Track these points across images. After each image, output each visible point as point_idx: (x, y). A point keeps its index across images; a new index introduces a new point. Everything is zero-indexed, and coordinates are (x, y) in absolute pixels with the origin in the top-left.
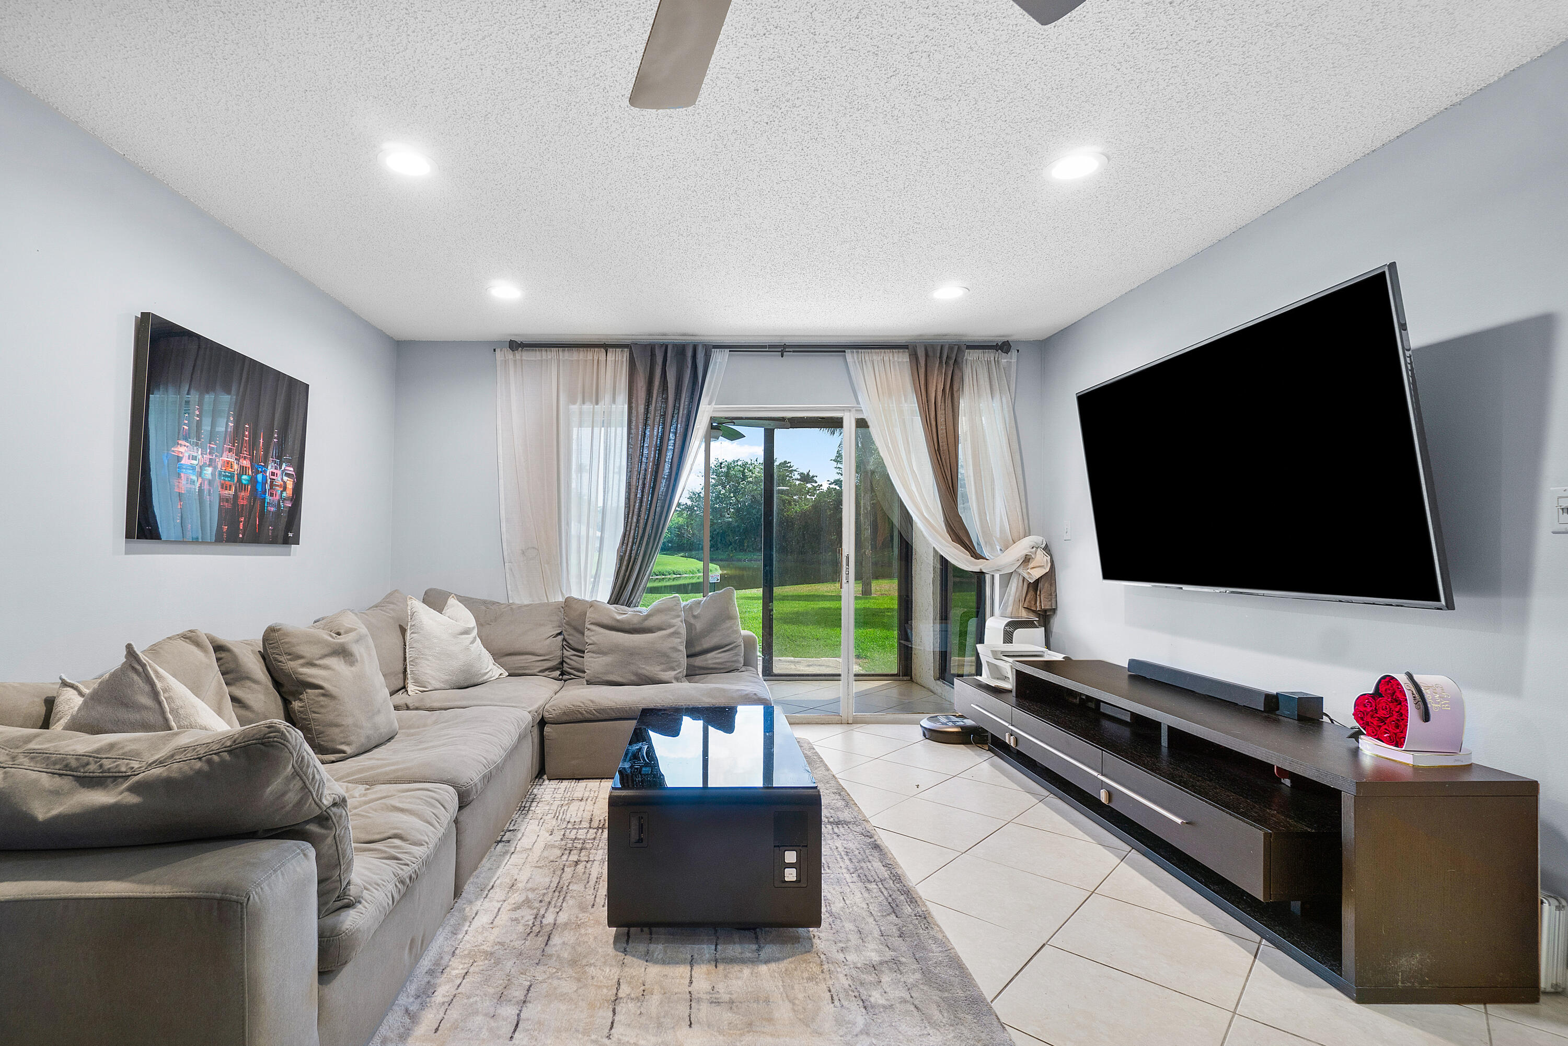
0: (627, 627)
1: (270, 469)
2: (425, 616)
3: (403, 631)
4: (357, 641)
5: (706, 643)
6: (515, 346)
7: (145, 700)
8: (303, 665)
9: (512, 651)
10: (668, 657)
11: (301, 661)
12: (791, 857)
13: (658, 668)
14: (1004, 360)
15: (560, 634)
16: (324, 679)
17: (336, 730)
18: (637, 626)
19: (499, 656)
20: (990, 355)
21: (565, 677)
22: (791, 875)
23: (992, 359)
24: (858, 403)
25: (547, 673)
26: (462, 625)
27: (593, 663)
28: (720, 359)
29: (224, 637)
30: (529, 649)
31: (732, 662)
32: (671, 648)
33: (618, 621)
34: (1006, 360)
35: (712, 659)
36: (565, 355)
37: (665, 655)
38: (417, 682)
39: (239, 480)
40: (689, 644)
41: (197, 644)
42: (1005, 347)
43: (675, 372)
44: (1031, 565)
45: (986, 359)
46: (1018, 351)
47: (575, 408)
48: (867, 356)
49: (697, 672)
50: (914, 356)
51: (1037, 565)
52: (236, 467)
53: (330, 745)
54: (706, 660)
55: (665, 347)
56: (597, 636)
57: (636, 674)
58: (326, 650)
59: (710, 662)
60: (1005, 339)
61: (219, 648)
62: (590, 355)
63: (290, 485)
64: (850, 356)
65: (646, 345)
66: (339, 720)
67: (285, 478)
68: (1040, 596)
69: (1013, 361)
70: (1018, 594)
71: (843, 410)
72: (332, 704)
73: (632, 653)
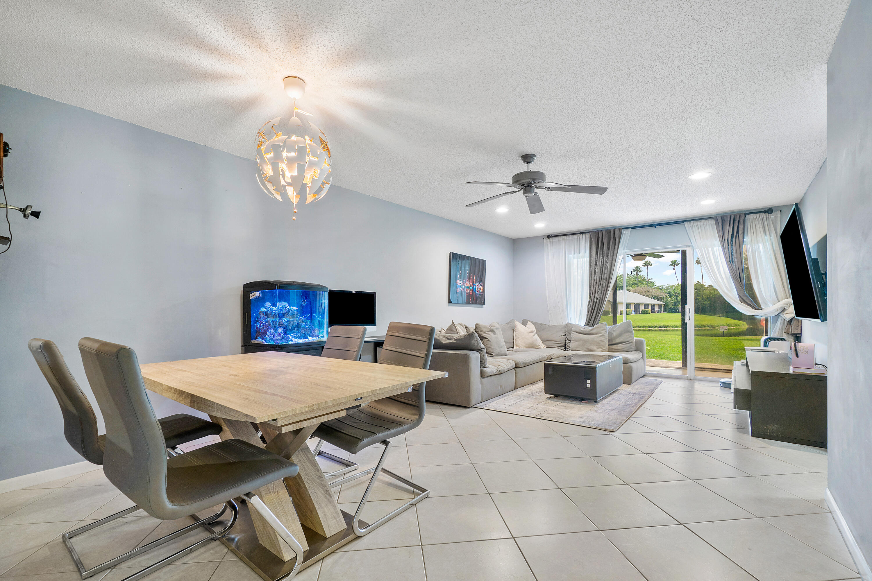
0: (585, 333)
1: (477, 285)
2: (519, 326)
3: (514, 331)
4: (496, 329)
5: (618, 341)
6: (549, 237)
7: (455, 330)
8: (483, 333)
9: (548, 340)
10: (599, 343)
11: (483, 332)
12: (588, 381)
13: (595, 347)
14: (772, 216)
15: (565, 335)
16: (488, 337)
17: (491, 349)
18: (588, 333)
19: (544, 341)
20: (763, 215)
21: (566, 350)
22: (588, 386)
23: (765, 217)
24: (692, 244)
25: (559, 347)
26: (531, 330)
27: (572, 344)
28: (626, 233)
29: (467, 326)
30: (554, 339)
31: (629, 348)
32: (600, 341)
33: (582, 330)
34: (773, 216)
35: (619, 346)
36: (567, 238)
37: (598, 343)
38: (517, 346)
39: (470, 288)
40: (609, 341)
41: (462, 326)
42: (769, 211)
43: (607, 240)
44: (785, 312)
45: (761, 217)
46: (781, 211)
47: (571, 256)
48: (694, 223)
49: (614, 351)
50: (716, 221)
51: (789, 312)
52: (469, 285)
53: (489, 352)
54: (617, 347)
55: (602, 231)
56: (574, 335)
57: (587, 349)
58: (488, 330)
59: (619, 347)
60: (771, 207)
61: (466, 327)
62: (576, 237)
63: (482, 289)
64: (686, 223)
65: (596, 231)
66: (491, 347)
67: (481, 287)
68: (792, 327)
69: (778, 216)
70: (781, 326)
71: (686, 246)
72: (490, 343)
73: (586, 341)
